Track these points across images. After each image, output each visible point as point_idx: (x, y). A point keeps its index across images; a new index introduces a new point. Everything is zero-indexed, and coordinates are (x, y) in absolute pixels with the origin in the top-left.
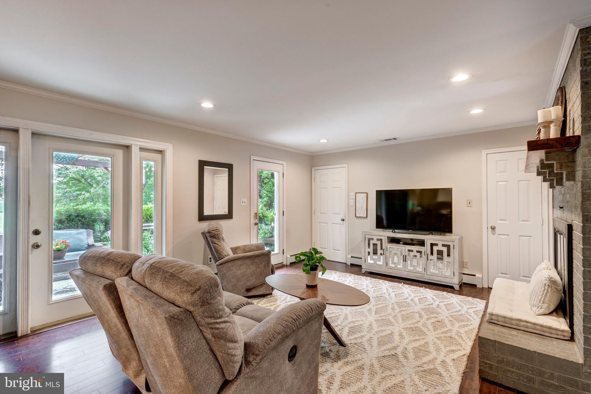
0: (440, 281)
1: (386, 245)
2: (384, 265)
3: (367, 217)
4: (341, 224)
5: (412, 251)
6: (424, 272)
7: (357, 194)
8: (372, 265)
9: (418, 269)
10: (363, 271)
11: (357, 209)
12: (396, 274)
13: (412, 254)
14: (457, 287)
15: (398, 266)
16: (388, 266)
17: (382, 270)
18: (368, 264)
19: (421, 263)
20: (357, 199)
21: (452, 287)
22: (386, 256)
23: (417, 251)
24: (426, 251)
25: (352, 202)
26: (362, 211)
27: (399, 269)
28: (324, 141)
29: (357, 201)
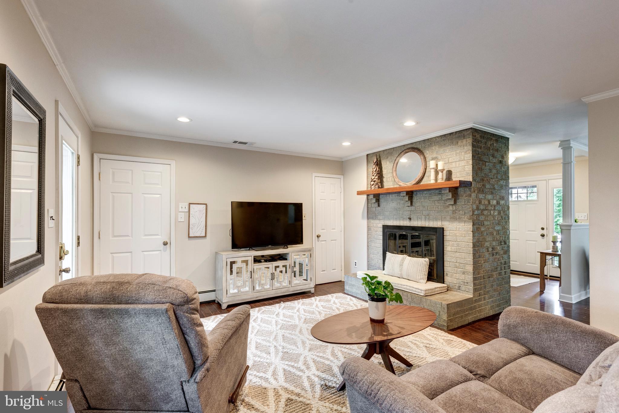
0: (301, 290)
1: (253, 266)
2: (251, 290)
3: (205, 236)
4: (161, 250)
5: (278, 267)
6: (289, 286)
7: (191, 205)
8: (236, 295)
9: (284, 284)
10: (224, 306)
11: (190, 227)
12: (263, 296)
13: (278, 270)
14: (313, 290)
15: (265, 287)
16: (255, 290)
17: (249, 297)
18: (230, 295)
19: (286, 278)
20: (191, 213)
21: (309, 292)
22: (253, 280)
23: (283, 266)
24: (290, 264)
25: (182, 217)
26: (198, 229)
27: (267, 290)
28: (183, 120)
29: (191, 215)
